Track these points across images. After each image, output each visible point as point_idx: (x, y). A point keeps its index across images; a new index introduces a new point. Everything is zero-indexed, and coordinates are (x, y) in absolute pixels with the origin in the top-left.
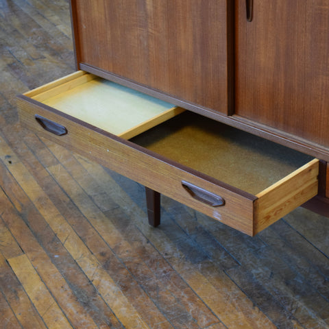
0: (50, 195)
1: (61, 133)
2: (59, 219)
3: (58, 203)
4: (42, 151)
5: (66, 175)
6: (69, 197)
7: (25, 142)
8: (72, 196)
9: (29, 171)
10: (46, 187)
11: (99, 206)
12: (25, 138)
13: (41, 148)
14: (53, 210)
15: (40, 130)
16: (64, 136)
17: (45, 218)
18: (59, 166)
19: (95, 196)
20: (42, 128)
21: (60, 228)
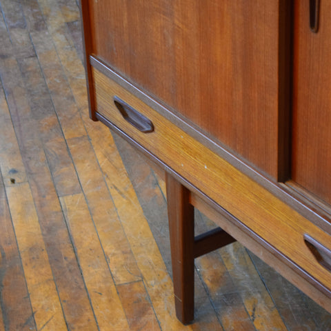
0: (48, 245)
1: (147, 129)
2: (47, 287)
3: (55, 259)
4: (65, 169)
5: (84, 213)
6: (75, 252)
7: (45, 151)
8: (79, 251)
9: (34, 200)
10: (49, 230)
11: (113, 273)
12: (48, 144)
13: (65, 163)
14: (43, 271)
15: (119, 119)
16: (149, 135)
17: (29, 281)
18: (79, 198)
19: (114, 254)
20: (122, 117)
21: (43, 303)
